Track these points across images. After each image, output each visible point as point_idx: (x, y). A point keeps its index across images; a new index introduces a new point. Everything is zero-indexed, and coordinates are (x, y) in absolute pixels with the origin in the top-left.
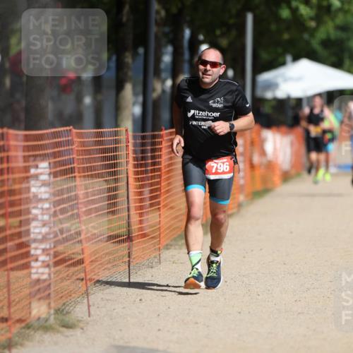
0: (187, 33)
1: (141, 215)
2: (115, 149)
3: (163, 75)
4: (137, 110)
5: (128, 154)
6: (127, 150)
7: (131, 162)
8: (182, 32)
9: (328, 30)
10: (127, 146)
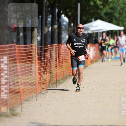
0: (57, 10)
1: (40, 75)
2: (31, 52)
3: (48, 26)
4: (39, 38)
5: (36, 54)
6: (35, 52)
7: (37, 56)
8: (55, 10)
9: (107, 9)
10: (35, 51)
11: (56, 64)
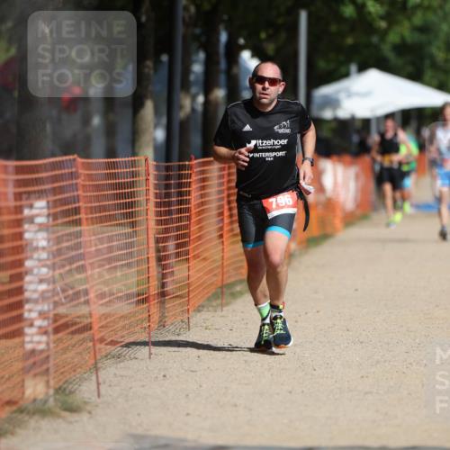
0: (224, 37)
1: (164, 267)
2: (132, 184)
3: (194, 90)
4: (160, 135)
5: (147, 190)
6: (147, 185)
7: (152, 199)
8: (218, 34)
9: (402, 32)
10: (147, 180)
11: (221, 229)
